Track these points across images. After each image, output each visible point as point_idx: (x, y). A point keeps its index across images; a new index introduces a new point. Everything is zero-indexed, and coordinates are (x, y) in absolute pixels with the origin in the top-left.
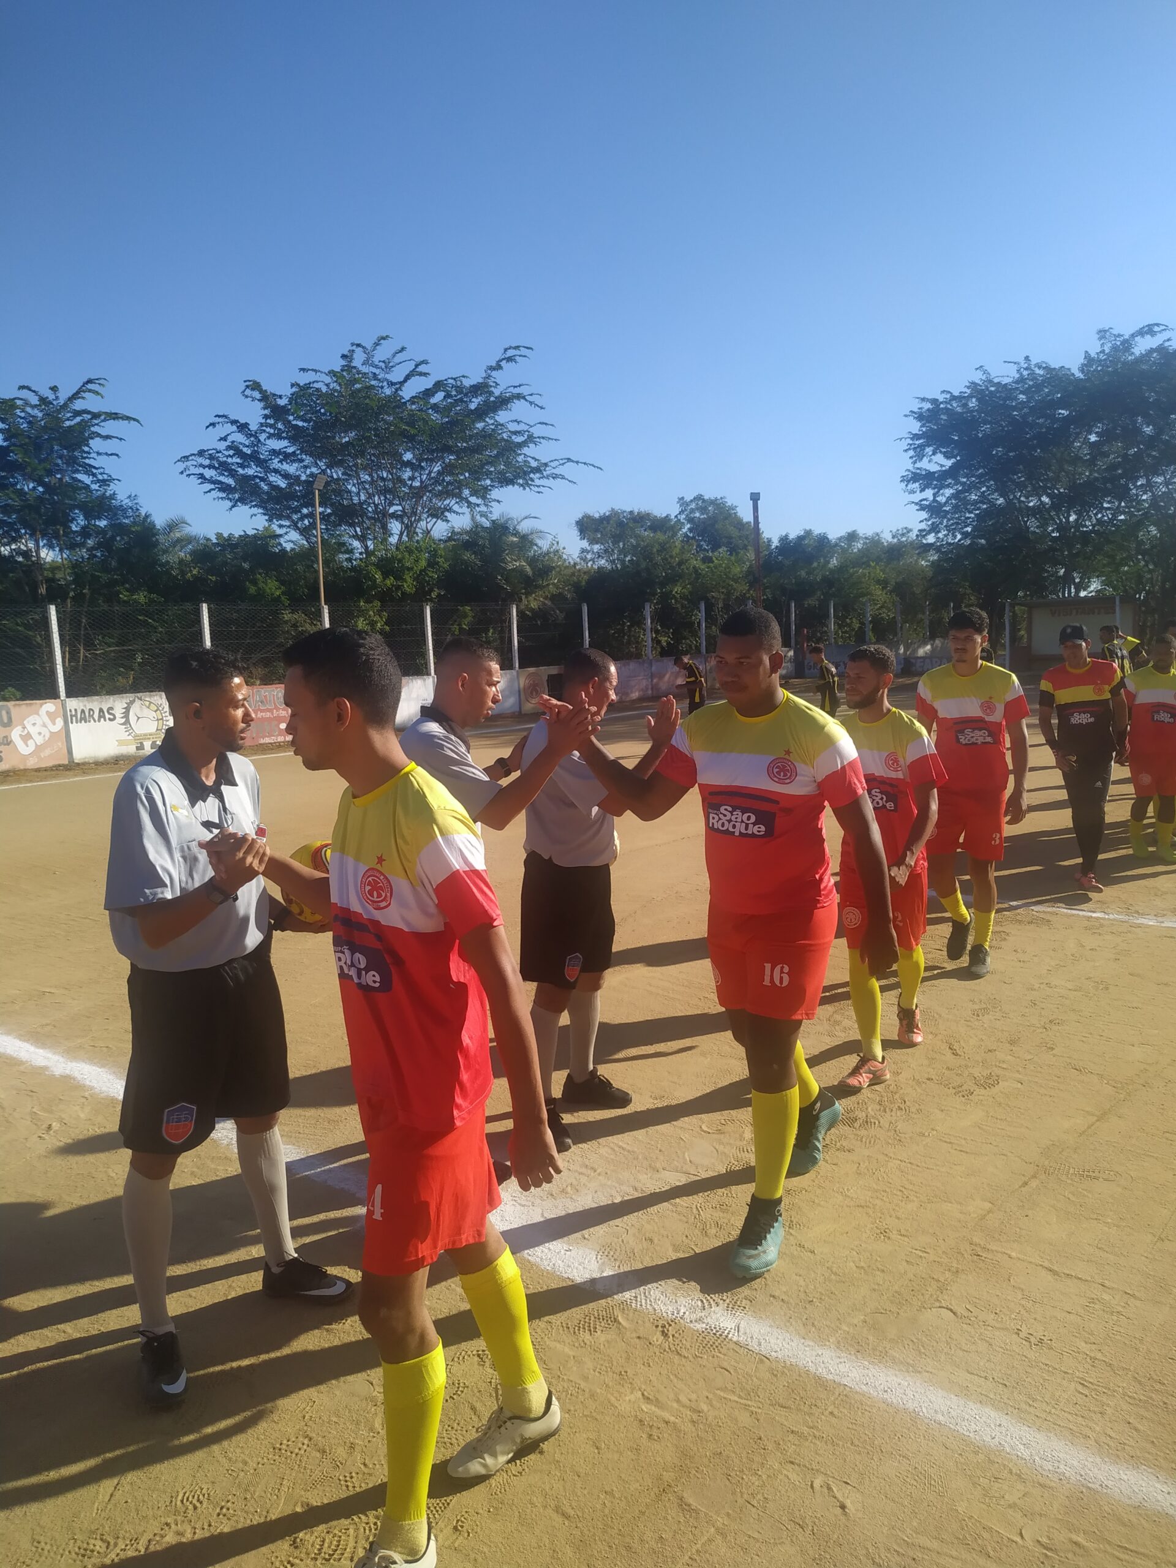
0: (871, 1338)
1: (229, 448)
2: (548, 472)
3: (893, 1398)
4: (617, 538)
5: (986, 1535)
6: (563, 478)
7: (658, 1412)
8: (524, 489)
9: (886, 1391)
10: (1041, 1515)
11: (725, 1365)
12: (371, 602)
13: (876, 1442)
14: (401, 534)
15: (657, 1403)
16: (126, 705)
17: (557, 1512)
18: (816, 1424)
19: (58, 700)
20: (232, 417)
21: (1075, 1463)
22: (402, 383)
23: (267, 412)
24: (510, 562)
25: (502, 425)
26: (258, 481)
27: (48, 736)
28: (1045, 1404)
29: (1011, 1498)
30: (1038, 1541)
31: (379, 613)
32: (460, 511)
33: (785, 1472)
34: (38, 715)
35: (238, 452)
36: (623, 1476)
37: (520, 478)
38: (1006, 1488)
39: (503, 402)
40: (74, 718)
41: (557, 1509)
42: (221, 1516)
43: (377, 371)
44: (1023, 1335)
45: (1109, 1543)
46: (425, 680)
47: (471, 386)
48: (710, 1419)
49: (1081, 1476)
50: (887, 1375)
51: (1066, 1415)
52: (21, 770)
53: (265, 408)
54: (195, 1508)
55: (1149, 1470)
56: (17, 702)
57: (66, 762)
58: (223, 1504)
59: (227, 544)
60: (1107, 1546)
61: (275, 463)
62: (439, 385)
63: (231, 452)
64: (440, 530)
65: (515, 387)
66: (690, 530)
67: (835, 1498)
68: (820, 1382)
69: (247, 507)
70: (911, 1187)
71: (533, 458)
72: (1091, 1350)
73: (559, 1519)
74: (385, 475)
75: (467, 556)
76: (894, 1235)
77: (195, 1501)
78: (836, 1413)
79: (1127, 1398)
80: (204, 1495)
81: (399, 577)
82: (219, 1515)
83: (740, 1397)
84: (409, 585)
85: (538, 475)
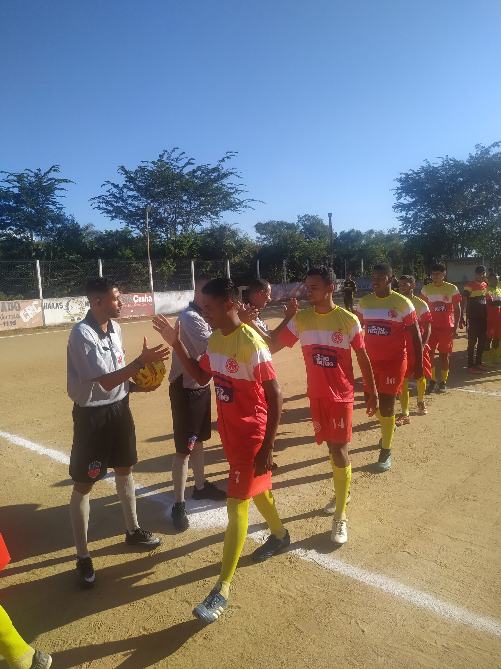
0: (375, 564)
1: (110, 195)
2: (244, 205)
3: (384, 588)
4: (272, 232)
5: (421, 643)
6: (250, 207)
7: (288, 592)
8: (234, 212)
9: (381, 585)
10: (444, 635)
11: (315, 574)
12: (169, 259)
13: (377, 605)
14: (182, 230)
15: (287, 589)
16: (67, 302)
17: (246, 632)
18: (352, 598)
19: (39, 300)
20: (112, 182)
21: (459, 615)
22: (183, 167)
23: (126, 179)
24: (227, 243)
25: (225, 185)
26: (122, 208)
27: (35, 314)
28: (446, 591)
29: (432, 628)
30: (443, 645)
31: (172, 264)
32: (206, 221)
33: (339, 617)
34: (31, 306)
35: (114, 196)
36: (273, 618)
37: (232, 207)
38: (430, 624)
39: (225, 175)
40: (46, 307)
41: (246, 631)
42: (109, 632)
43: (173, 162)
44: (438, 563)
45: (472, 646)
46: (191, 292)
47: (212, 169)
48: (309, 595)
49: (461, 619)
50: (382, 579)
51: (455, 595)
52: (24, 329)
53: (126, 178)
54: (99, 628)
55: (489, 617)
56: (22, 300)
57: (43, 326)
58: (110, 627)
59: (110, 234)
60: (471, 647)
61: (130, 201)
62: (199, 168)
63: (112, 196)
64: (198, 229)
65: (231, 169)
66: (303, 229)
67: (360, 627)
68: (354, 581)
69: (118, 220)
70: (393, 503)
71: (237, 199)
72: (466, 569)
73: (246, 635)
74: (175, 206)
75: (209, 240)
76: (386, 523)
77: (99, 626)
78: (360, 594)
79: (480, 588)
80: (102, 623)
81: (181, 249)
82: (108, 631)
83: (321, 587)
84: (185, 252)
85: (239, 206)
